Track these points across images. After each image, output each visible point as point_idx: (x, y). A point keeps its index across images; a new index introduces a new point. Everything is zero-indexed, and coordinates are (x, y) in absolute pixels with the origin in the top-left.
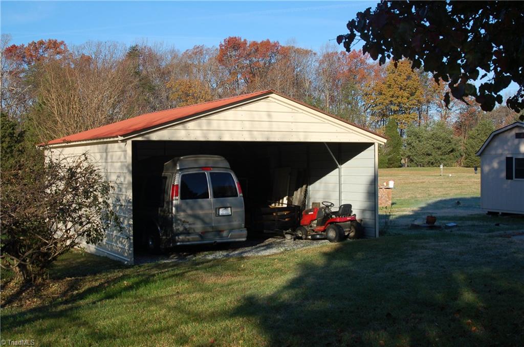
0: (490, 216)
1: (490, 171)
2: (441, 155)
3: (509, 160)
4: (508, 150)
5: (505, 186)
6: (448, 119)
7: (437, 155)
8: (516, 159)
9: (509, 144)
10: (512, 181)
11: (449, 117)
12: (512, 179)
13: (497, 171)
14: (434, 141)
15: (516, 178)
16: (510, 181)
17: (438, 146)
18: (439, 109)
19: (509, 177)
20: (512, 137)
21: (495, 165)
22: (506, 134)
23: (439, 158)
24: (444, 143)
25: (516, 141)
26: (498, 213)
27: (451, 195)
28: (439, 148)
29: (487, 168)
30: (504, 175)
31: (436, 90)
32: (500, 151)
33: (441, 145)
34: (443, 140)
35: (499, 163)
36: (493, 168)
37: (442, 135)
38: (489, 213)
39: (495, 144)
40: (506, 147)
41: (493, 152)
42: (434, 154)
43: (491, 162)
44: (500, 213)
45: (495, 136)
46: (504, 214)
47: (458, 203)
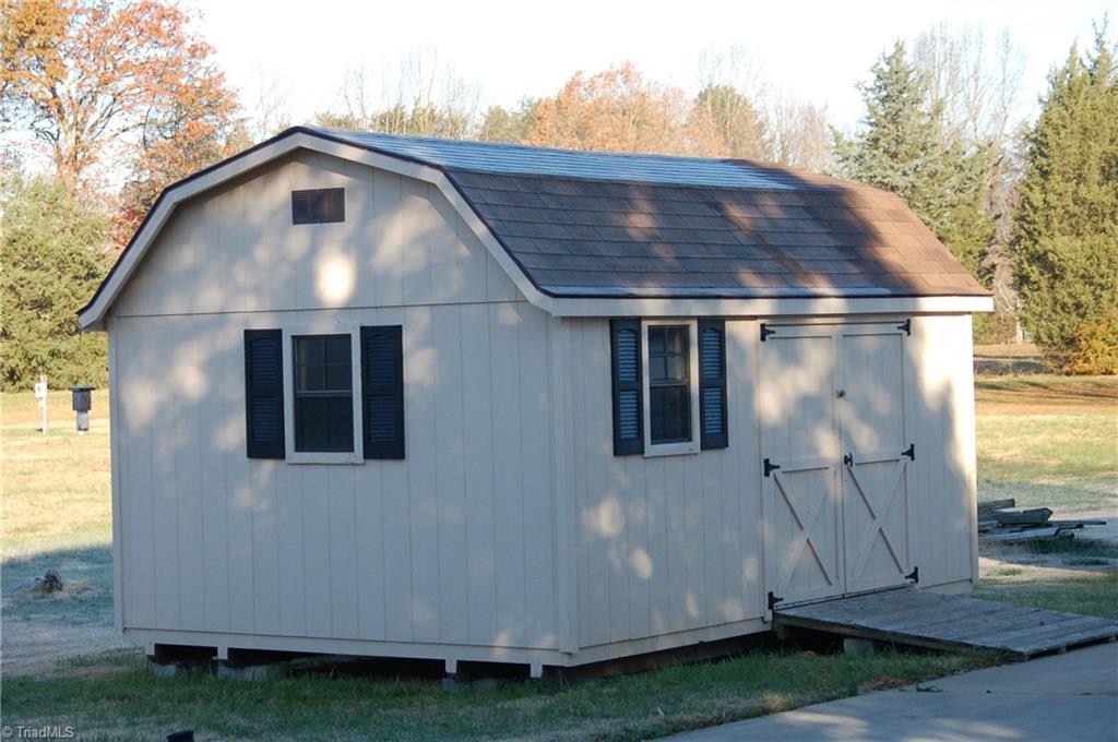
0: (171, 669)
1: (161, 410)
2: (52, 334)
3: (260, 347)
4: (257, 290)
5: (243, 497)
6: (88, 172)
7: (33, 335)
8: (296, 339)
9: (262, 253)
10: (280, 463)
11: (92, 160)
12: (277, 452)
13: (202, 414)
14: (19, 272)
15: (299, 447)
16: (268, 465)
17: (37, 294)
18: (44, 124)
19: (263, 444)
20: (273, 214)
21: (190, 378)
22: (243, 197)
23: (41, 348)
24: (67, 278)
25: (300, 236)
26: (214, 651)
27: (54, 530)
28: (43, 305)
29: (143, 399)
30: (235, 432)
31: (32, 32)
32: (210, 298)
33: (50, 290)
34: (62, 266)
35: (212, 367)
36: (177, 396)
37: (54, 243)
38: (166, 653)
39: (186, 254)
40: (242, 275)
41: (174, 305)
42: (17, 330)
43: (166, 361)
44: (223, 655)
45: (181, 209)
46: (241, 658)
47: (52, 583)
